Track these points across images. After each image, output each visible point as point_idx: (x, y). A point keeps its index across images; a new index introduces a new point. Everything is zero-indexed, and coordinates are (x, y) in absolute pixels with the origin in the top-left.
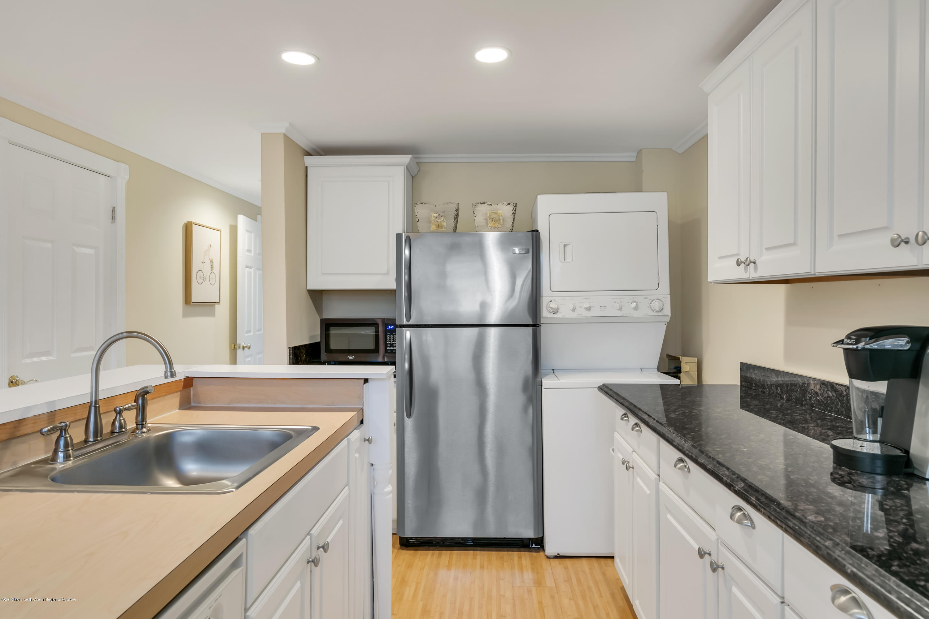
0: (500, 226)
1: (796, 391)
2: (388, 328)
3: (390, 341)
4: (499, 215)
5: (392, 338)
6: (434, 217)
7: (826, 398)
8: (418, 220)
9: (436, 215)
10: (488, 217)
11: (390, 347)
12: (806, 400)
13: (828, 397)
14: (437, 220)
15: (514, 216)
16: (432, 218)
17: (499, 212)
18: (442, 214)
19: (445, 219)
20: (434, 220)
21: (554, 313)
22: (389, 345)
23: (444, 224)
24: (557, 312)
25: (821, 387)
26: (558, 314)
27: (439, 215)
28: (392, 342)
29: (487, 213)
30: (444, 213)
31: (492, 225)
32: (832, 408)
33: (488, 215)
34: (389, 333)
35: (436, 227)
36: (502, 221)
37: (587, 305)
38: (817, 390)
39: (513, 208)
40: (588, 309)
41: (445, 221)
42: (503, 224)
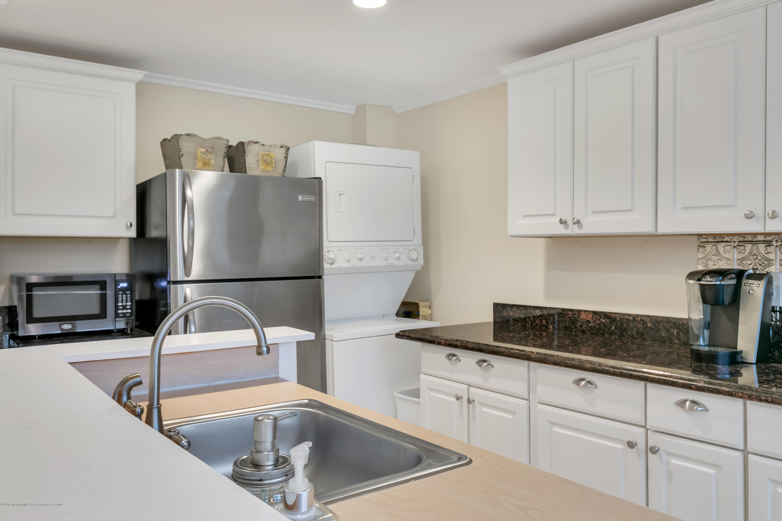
0: (272, 169)
1: (565, 322)
2: (120, 285)
3: (122, 302)
4: (271, 158)
5: (124, 299)
6: (201, 152)
7: (599, 324)
8: (183, 154)
9: (203, 150)
10: (260, 159)
11: (122, 309)
12: (576, 327)
13: (602, 323)
14: (204, 156)
15: (287, 160)
16: (199, 154)
17: (272, 154)
18: (210, 150)
19: (213, 156)
20: (201, 156)
21: (331, 264)
22: (121, 308)
23: (212, 162)
24: (334, 263)
25: (593, 316)
26: (335, 264)
27: (207, 151)
28: (124, 304)
29: (259, 154)
30: (212, 149)
31: (263, 167)
32: (605, 331)
33: (261, 156)
34: (121, 293)
35: (203, 165)
36: (274, 165)
37: (360, 256)
38: (589, 319)
39: (285, 152)
40: (360, 259)
41: (213, 158)
42: (275, 167)
